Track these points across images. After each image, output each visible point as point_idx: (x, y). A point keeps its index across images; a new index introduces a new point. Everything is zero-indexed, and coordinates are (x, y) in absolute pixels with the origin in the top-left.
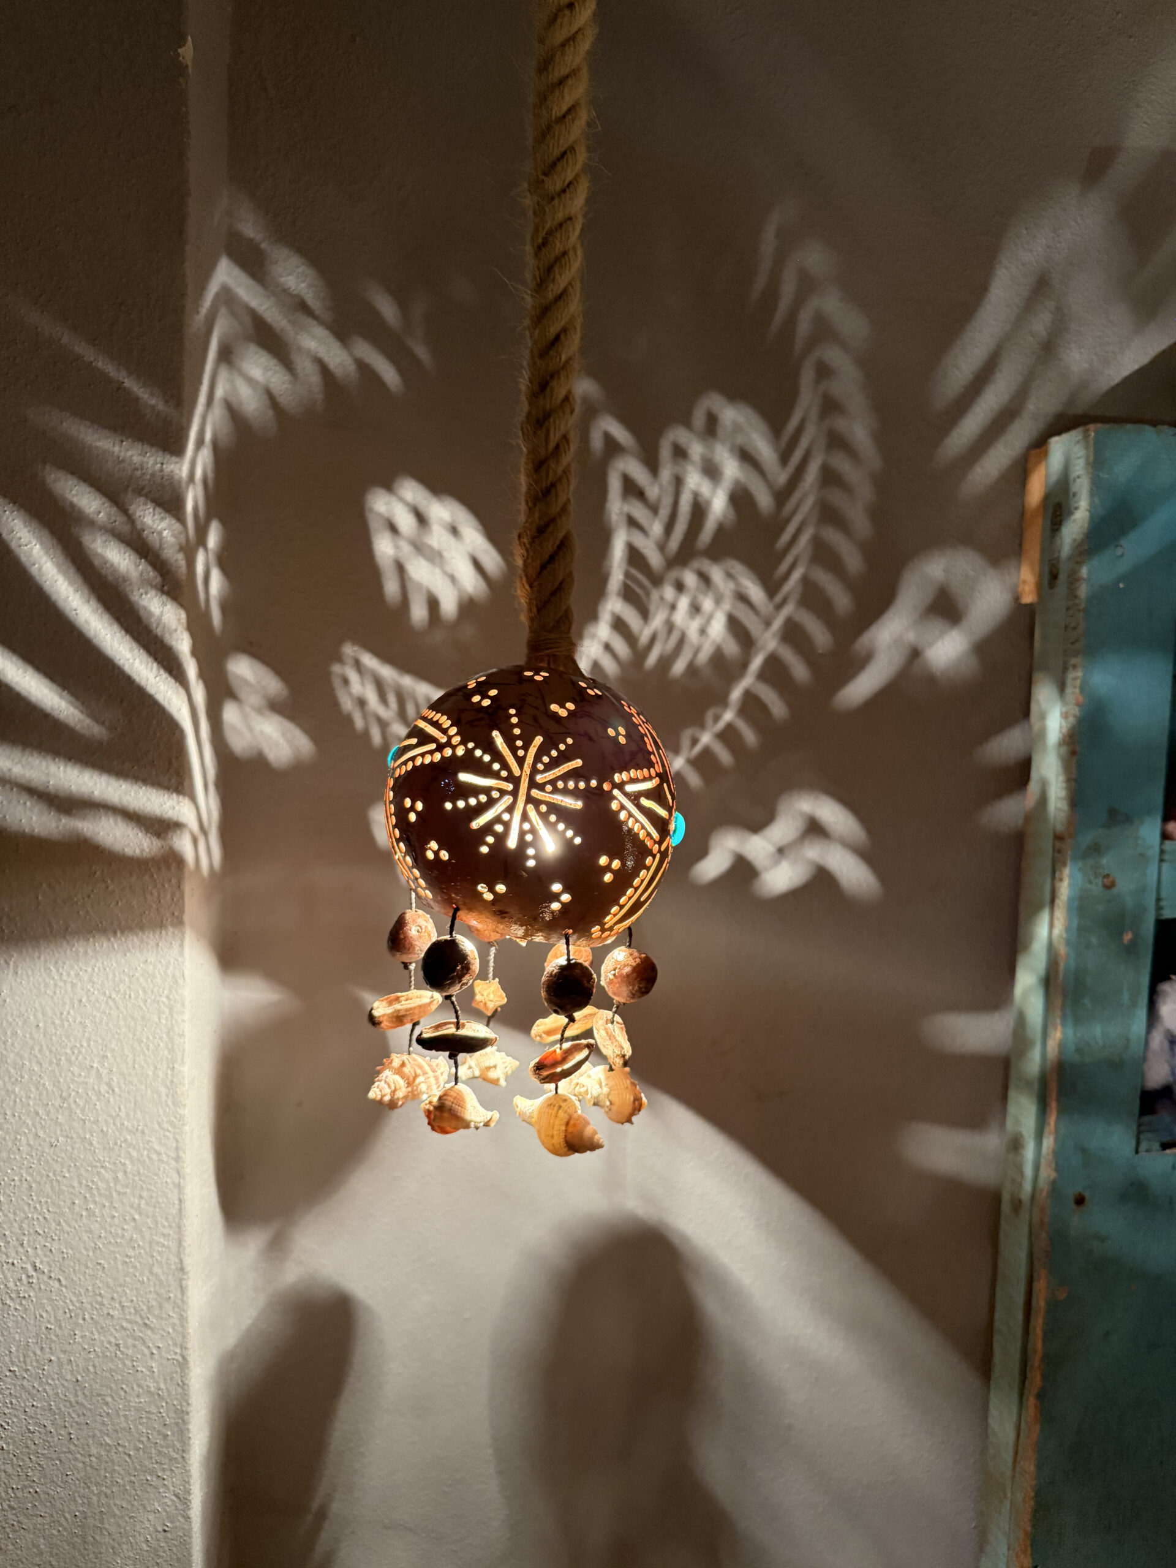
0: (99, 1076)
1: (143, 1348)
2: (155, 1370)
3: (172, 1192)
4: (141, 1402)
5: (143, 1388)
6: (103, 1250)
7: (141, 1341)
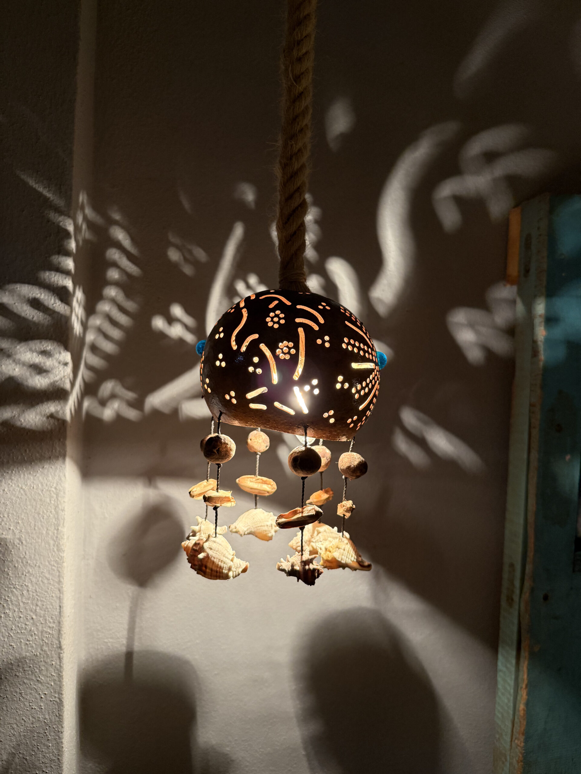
0: (14, 533)
1: (36, 694)
2: (43, 708)
3: (56, 602)
4: (34, 727)
5: (35, 718)
6: (14, 637)
7: (35, 691)
